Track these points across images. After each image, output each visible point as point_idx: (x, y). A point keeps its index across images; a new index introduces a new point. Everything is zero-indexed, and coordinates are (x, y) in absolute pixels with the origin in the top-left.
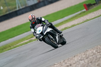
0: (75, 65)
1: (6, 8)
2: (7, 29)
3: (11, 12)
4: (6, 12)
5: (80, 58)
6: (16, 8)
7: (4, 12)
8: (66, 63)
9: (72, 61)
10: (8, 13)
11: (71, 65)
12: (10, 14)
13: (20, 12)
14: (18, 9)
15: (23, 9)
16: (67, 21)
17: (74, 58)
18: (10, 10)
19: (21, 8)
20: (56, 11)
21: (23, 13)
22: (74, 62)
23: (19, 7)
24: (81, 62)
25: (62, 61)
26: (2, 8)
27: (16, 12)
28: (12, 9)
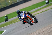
0: (47, 31)
1: (12, 1)
2: (12, 12)
3: (14, 3)
4: (12, 3)
5: (50, 27)
6: (17, 1)
7: (11, 3)
8: (43, 30)
9: (46, 29)
10: (13, 4)
11: (45, 31)
12: (14, 4)
13: (19, 3)
14: (18, 2)
15: (20, 2)
16: (43, 8)
17: (47, 27)
18: (14, 2)
19: (19, 1)
20: (38, 3)
21: (20, 4)
22: (47, 29)
23: (18, 1)
24: (50, 29)
25: (41, 29)
26: (9, 1)
27: (17, 3)
28: (15, 2)
